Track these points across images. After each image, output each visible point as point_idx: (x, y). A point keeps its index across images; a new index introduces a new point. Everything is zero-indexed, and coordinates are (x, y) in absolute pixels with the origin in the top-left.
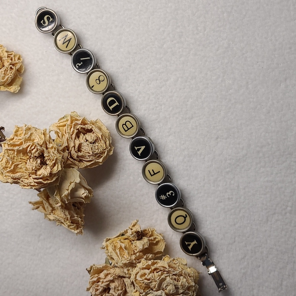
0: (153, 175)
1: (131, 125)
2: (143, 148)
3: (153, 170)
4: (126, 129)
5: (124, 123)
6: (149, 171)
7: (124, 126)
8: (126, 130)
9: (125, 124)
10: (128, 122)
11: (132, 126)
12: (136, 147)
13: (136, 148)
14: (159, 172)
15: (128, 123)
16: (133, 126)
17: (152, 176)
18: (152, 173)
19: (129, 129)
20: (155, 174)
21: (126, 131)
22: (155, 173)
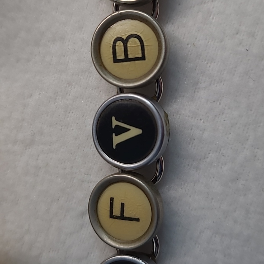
0: (117, 218)
1: (140, 52)
2: (134, 132)
3: (123, 205)
4: (121, 56)
5: (124, 37)
6: (112, 199)
7: (120, 44)
8: (118, 58)
9: (125, 42)
10: (137, 40)
11: (140, 56)
12: (116, 119)
13: (115, 123)
14: (138, 220)
15: (136, 42)
16: (143, 58)
17: (112, 216)
18: (117, 212)
19: (127, 59)
20: (122, 217)
21: (116, 60)
22: (126, 215)
